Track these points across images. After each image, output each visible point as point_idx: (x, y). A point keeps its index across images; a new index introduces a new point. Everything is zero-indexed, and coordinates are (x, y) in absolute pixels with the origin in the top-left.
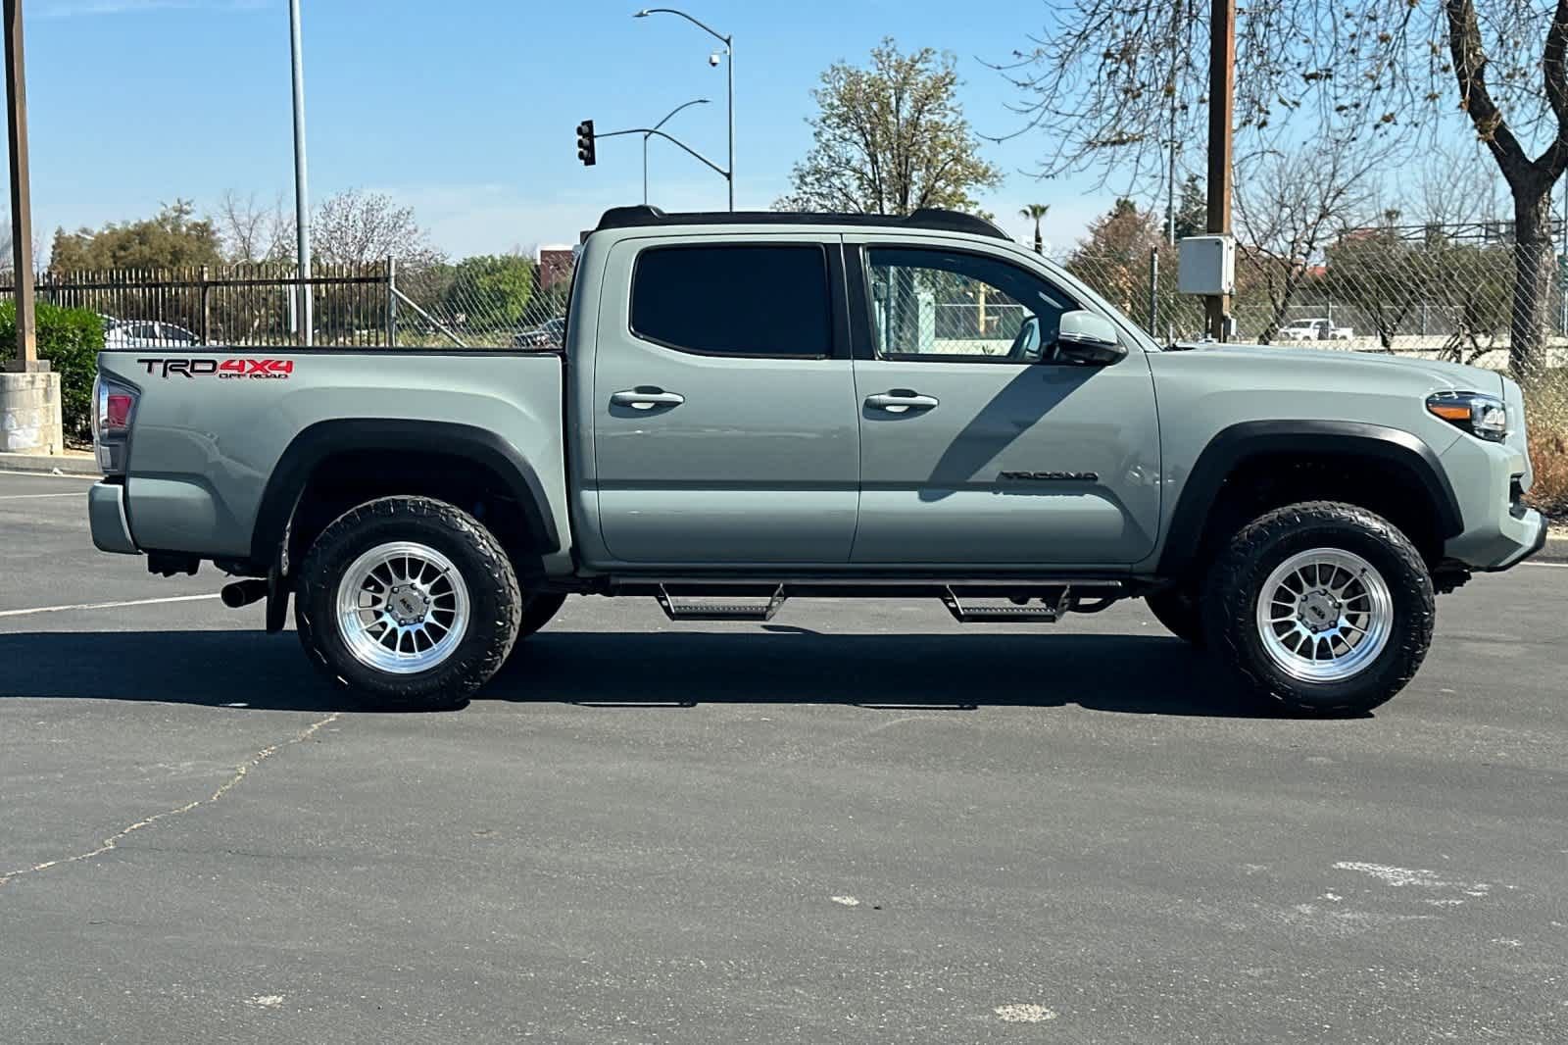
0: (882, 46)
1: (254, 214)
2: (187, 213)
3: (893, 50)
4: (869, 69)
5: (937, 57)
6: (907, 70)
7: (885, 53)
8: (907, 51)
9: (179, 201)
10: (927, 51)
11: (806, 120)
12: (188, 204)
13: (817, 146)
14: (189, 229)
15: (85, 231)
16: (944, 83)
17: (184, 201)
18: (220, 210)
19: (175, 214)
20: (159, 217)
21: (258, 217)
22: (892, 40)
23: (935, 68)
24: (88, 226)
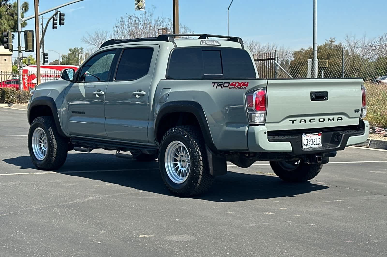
1: (355, 42)
2: (334, 42)
9: (331, 38)
12: (334, 39)
14: (335, 47)
15: (302, 49)
17: (332, 38)
18: (345, 41)
19: (330, 43)
20: (324, 44)
21: (357, 42)
24: (304, 48)
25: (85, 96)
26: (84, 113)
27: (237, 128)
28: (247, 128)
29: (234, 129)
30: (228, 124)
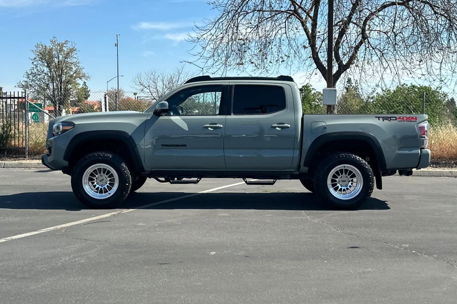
0: (53, 39)
3: (56, 40)
4: (49, 45)
5: (70, 43)
6: (61, 46)
7: (53, 41)
8: (61, 41)
10: (67, 41)
11: (29, 58)
13: (33, 66)
16: (72, 50)
22: (56, 37)
23: (69, 46)
25: (187, 129)
26: (185, 146)
27: (409, 151)
28: (420, 151)
29: (407, 152)
30: (400, 149)
